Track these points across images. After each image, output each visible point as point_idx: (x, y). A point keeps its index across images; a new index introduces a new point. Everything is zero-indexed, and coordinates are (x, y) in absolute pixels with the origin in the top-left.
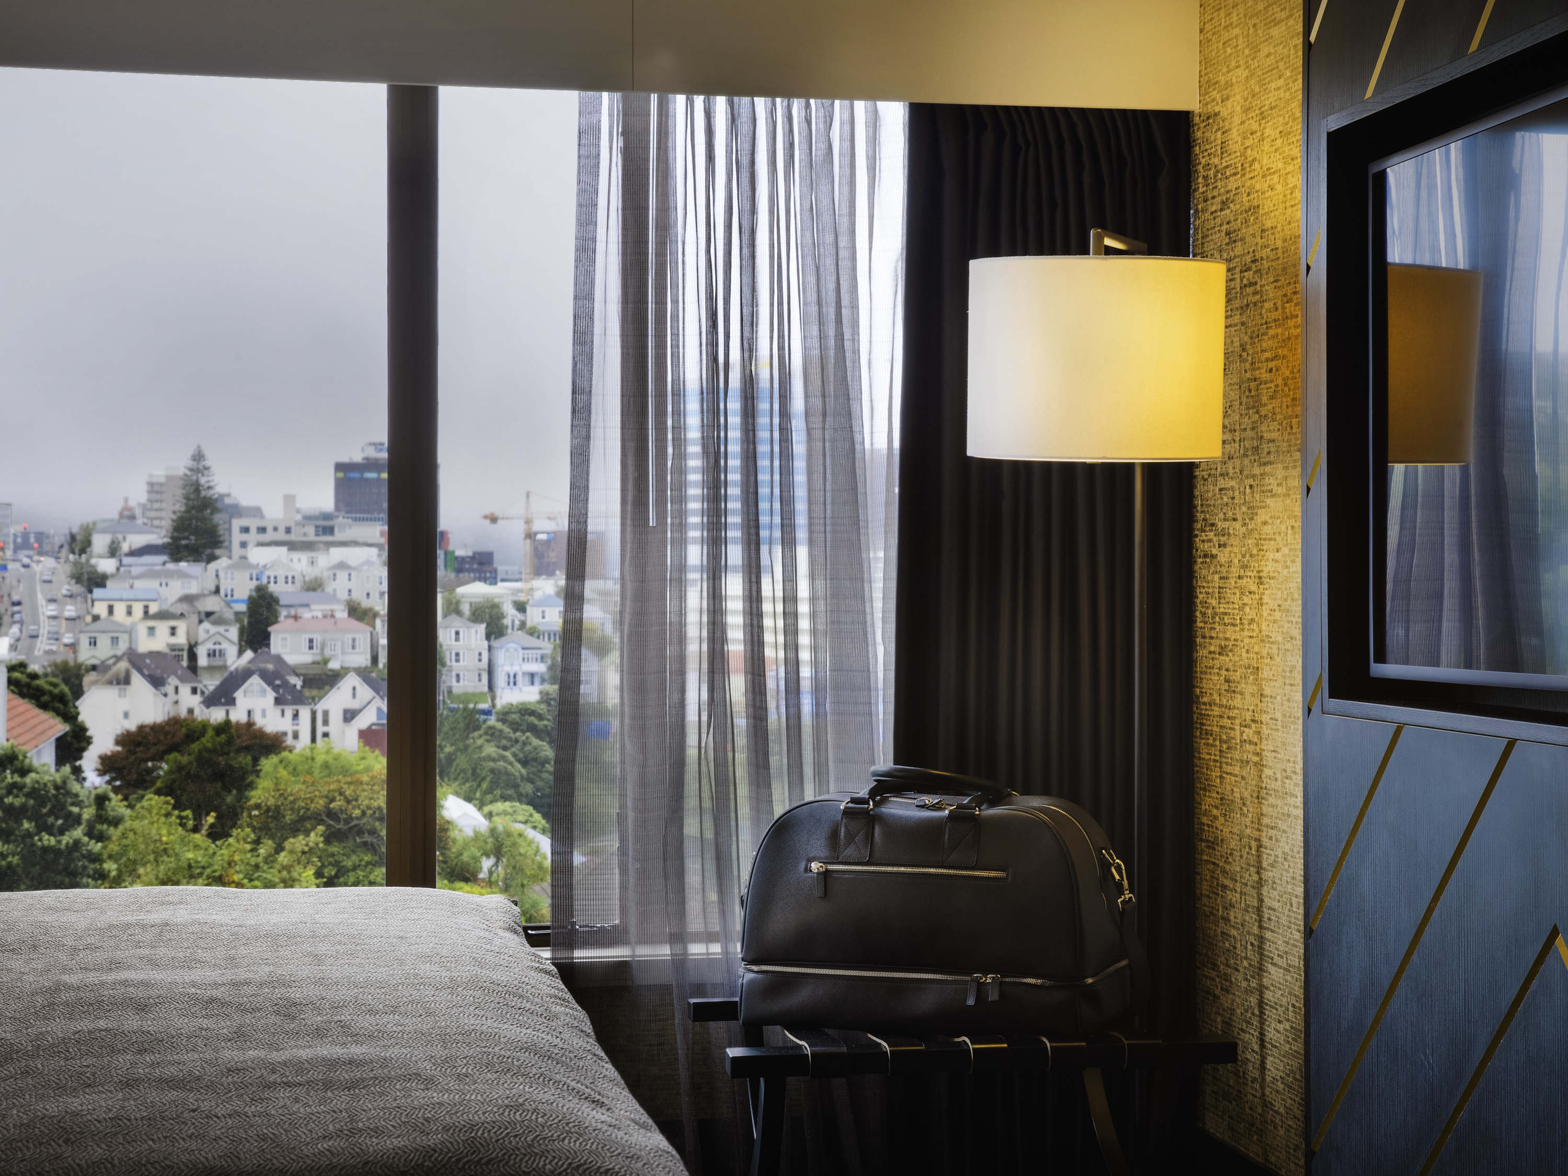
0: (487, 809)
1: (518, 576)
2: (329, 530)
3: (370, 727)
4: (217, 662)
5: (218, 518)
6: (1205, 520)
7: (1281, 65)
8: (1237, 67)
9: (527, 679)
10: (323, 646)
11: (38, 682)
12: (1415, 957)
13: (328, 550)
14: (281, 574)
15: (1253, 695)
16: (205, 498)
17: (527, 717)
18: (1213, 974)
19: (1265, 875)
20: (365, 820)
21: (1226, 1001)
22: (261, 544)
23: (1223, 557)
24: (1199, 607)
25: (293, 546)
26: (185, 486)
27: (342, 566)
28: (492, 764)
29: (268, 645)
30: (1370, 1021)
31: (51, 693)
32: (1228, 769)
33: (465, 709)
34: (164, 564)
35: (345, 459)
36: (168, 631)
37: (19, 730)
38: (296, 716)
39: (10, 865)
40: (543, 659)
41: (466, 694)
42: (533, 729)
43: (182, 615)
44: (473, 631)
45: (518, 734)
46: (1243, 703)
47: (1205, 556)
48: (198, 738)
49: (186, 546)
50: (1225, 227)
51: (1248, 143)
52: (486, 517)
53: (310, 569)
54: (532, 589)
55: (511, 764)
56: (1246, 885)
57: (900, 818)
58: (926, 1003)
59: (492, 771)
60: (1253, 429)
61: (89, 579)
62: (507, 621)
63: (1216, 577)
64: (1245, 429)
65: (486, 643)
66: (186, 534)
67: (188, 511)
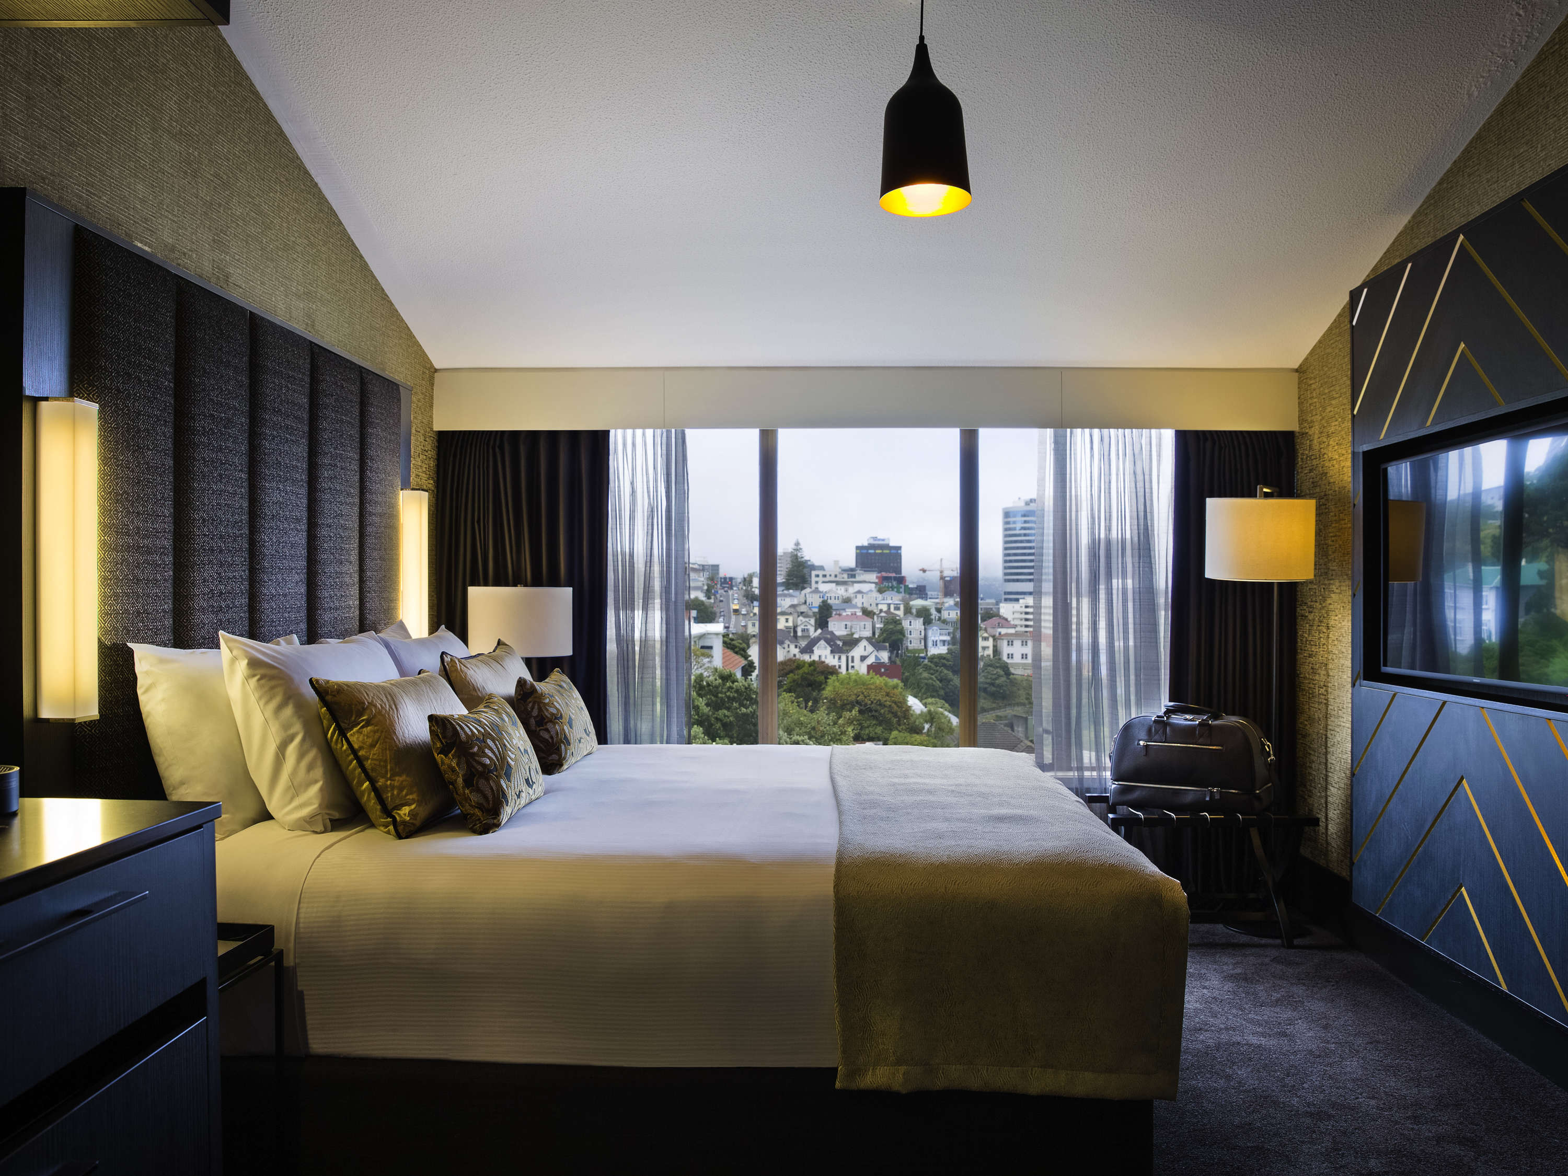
0: (924, 701)
1: (936, 597)
2: (854, 576)
3: (872, 664)
4: (806, 634)
5: (806, 571)
6: (1302, 601)
7: (1336, 416)
8: (1316, 415)
9: (942, 644)
10: (851, 627)
11: (733, 642)
12: (1400, 786)
13: (853, 585)
14: (833, 595)
15: (1324, 675)
16: (800, 562)
17: (942, 660)
18: (1304, 789)
19: (1329, 750)
20: (873, 705)
21: (1310, 801)
22: (824, 582)
23: (1311, 617)
24: (1299, 637)
25: (838, 583)
26: (791, 557)
27: (859, 592)
28: (926, 681)
29: (828, 627)
30: (1380, 811)
31: (739, 647)
32: (1313, 705)
33: (914, 656)
34: (783, 591)
35: (860, 544)
36: (784, 621)
37: (727, 663)
38: (840, 658)
39: (730, 722)
40: (949, 634)
41: (914, 649)
42: (944, 665)
43: (791, 613)
44: (917, 621)
45: (938, 668)
46: (1321, 677)
47: (1302, 616)
48: (801, 668)
49: (792, 583)
50: (1311, 480)
51: (1322, 446)
52: (920, 570)
53: (845, 594)
54: (943, 602)
55: (935, 681)
56: (1320, 753)
57: (1178, 724)
58: (1189, 798)
59: (926, 684)
60: (1325, 565)
61: (752, 597)
62: (933, 617)
63: (1307, 625)
64: (1321, 565)
65: (923, 627)
66: (792, 578)
67: (792, 568)
